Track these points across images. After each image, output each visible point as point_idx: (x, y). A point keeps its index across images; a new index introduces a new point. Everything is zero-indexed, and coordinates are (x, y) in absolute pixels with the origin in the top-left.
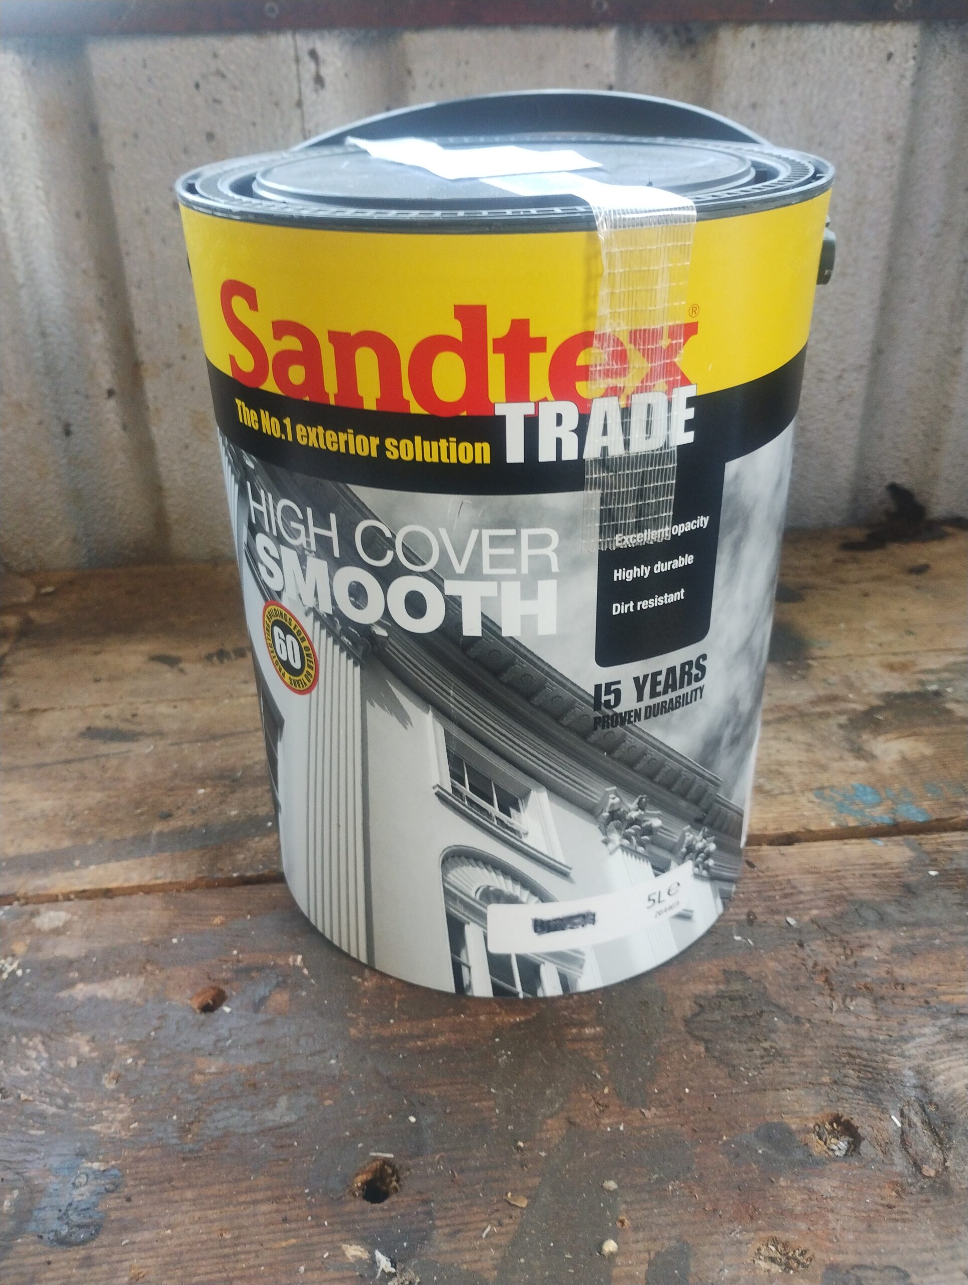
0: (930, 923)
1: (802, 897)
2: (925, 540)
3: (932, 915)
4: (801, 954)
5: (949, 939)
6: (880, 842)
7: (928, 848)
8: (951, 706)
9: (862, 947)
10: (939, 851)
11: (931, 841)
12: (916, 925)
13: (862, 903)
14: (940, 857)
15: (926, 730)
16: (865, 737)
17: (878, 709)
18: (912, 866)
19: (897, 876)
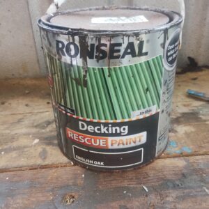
0: (190, 188)
1: (149, 178)
2: (196, 71)
3: (191, 185)
4: (146, 199)
5: (195, 193)
6: (176, 159)
7: (191, 161)
8: (201, 116)
9: (167, 196)
10: (194, 162)
11: (192, 159)
12: (185, 188)
13: (169, 180)
14: (195, 164)
15: (193, 124)
16: (175, 125)
17: (180, 117)
18: (186, 167)
19: (181, 171)
